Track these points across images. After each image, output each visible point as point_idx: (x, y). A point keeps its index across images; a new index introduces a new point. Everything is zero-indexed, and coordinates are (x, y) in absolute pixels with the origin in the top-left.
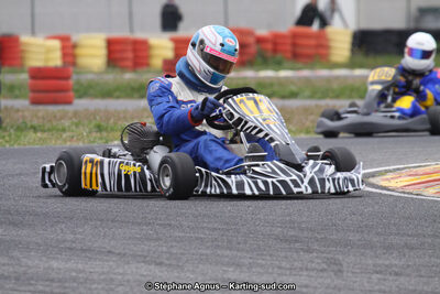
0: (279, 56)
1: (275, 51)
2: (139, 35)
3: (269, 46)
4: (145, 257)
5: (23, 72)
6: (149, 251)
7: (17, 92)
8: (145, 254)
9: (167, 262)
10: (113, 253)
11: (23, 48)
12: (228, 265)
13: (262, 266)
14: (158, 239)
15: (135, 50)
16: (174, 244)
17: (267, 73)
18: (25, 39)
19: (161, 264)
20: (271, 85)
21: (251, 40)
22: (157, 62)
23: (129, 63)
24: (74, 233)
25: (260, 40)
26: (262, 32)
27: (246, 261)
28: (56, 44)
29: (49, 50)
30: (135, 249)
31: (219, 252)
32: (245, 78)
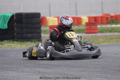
0: (117, 21)
1: (116, 19)
2: (79, 16)
3: (114, 18)
4: (82, 76)
5: (47, 27)
6: (82, 74)
7: (46, 32)
8: (82, 75)
9: (88, 77)
10: (73, 75)
11: (47, 20)
12: (104, 78)
13: (114, 78)
14: (85, 71)
15: (78, 20)
16: (89, 72)
17: (114, 26)
18: (48, 18)
19: (86, 78)
20: (115, 29)
21: (109, 17)
22: (84, 23)
23: (76, 24)
24: (62, 70)
25: (112, 17)
26: (112, 14)
27: (109, 77)
28: (56, 19)
29: (54, 21)
30: (79, 74)
31: (102, 74)
32: (108, 27)
